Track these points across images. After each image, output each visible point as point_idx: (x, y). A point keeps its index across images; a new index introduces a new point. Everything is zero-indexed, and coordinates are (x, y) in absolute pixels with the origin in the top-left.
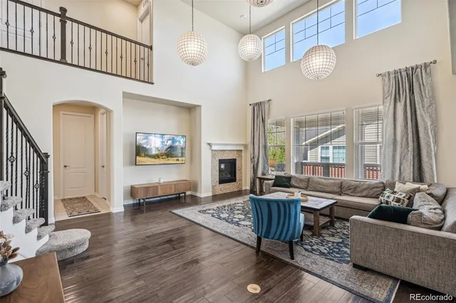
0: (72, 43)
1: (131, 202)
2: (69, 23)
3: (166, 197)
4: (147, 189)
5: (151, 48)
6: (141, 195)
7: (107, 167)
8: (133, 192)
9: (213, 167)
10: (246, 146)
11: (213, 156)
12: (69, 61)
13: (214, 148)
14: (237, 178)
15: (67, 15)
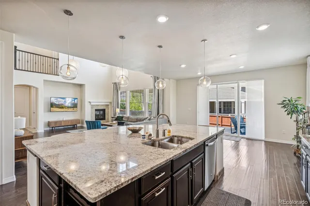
0: (19, 60)
1: (48, 129)
2: (18, 52)
3: (67, 127)
4: (56, 122)
5: (58, 59)
6: (53, 125)
7: (36, 113)
8: (49, 124)
9: (92, 113)
10: (111, 103)
11: (92, 108)
12: (18, 68)
13: (92, 104)
14: (106, 118)
15: (17, 49)
